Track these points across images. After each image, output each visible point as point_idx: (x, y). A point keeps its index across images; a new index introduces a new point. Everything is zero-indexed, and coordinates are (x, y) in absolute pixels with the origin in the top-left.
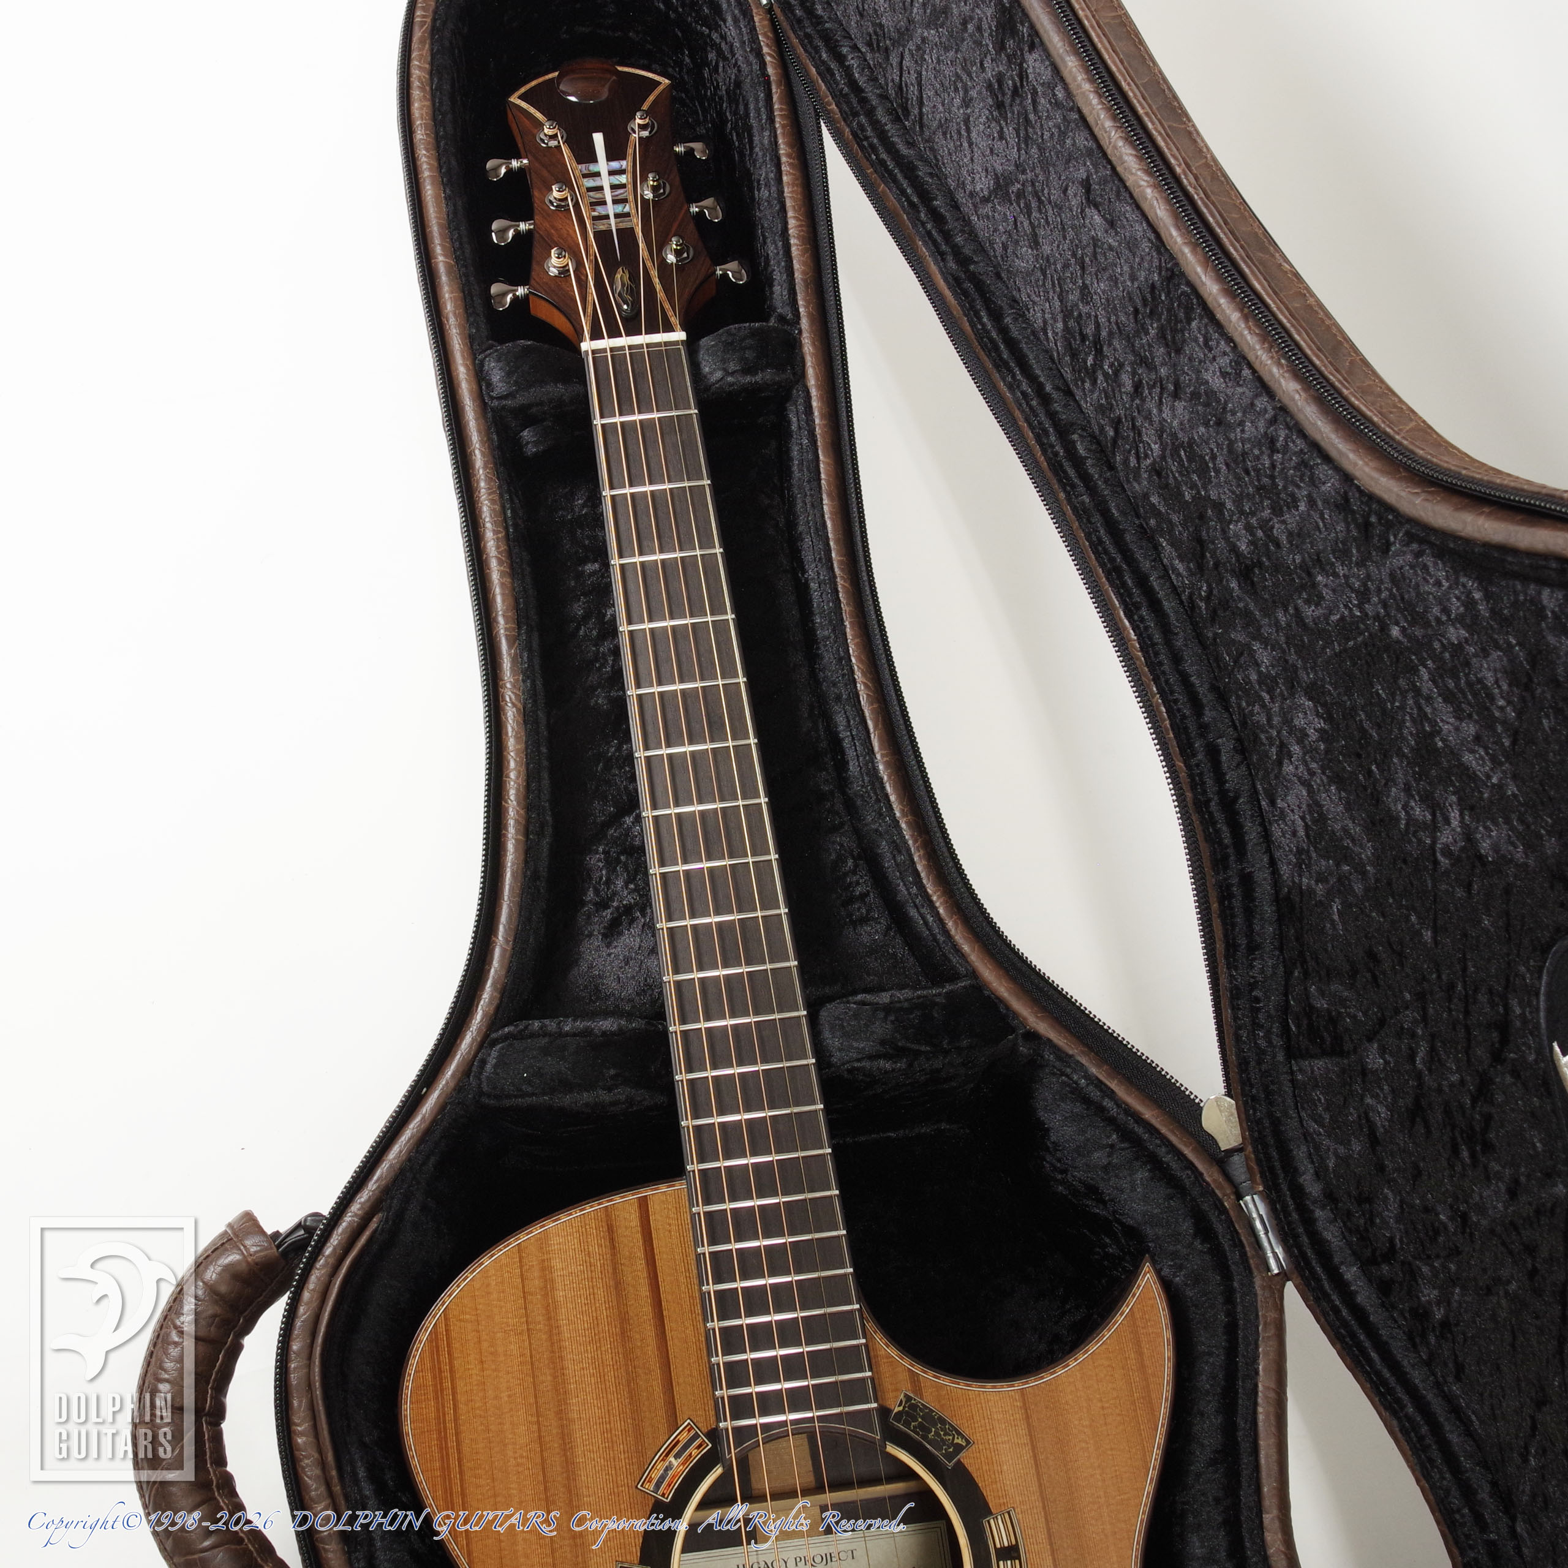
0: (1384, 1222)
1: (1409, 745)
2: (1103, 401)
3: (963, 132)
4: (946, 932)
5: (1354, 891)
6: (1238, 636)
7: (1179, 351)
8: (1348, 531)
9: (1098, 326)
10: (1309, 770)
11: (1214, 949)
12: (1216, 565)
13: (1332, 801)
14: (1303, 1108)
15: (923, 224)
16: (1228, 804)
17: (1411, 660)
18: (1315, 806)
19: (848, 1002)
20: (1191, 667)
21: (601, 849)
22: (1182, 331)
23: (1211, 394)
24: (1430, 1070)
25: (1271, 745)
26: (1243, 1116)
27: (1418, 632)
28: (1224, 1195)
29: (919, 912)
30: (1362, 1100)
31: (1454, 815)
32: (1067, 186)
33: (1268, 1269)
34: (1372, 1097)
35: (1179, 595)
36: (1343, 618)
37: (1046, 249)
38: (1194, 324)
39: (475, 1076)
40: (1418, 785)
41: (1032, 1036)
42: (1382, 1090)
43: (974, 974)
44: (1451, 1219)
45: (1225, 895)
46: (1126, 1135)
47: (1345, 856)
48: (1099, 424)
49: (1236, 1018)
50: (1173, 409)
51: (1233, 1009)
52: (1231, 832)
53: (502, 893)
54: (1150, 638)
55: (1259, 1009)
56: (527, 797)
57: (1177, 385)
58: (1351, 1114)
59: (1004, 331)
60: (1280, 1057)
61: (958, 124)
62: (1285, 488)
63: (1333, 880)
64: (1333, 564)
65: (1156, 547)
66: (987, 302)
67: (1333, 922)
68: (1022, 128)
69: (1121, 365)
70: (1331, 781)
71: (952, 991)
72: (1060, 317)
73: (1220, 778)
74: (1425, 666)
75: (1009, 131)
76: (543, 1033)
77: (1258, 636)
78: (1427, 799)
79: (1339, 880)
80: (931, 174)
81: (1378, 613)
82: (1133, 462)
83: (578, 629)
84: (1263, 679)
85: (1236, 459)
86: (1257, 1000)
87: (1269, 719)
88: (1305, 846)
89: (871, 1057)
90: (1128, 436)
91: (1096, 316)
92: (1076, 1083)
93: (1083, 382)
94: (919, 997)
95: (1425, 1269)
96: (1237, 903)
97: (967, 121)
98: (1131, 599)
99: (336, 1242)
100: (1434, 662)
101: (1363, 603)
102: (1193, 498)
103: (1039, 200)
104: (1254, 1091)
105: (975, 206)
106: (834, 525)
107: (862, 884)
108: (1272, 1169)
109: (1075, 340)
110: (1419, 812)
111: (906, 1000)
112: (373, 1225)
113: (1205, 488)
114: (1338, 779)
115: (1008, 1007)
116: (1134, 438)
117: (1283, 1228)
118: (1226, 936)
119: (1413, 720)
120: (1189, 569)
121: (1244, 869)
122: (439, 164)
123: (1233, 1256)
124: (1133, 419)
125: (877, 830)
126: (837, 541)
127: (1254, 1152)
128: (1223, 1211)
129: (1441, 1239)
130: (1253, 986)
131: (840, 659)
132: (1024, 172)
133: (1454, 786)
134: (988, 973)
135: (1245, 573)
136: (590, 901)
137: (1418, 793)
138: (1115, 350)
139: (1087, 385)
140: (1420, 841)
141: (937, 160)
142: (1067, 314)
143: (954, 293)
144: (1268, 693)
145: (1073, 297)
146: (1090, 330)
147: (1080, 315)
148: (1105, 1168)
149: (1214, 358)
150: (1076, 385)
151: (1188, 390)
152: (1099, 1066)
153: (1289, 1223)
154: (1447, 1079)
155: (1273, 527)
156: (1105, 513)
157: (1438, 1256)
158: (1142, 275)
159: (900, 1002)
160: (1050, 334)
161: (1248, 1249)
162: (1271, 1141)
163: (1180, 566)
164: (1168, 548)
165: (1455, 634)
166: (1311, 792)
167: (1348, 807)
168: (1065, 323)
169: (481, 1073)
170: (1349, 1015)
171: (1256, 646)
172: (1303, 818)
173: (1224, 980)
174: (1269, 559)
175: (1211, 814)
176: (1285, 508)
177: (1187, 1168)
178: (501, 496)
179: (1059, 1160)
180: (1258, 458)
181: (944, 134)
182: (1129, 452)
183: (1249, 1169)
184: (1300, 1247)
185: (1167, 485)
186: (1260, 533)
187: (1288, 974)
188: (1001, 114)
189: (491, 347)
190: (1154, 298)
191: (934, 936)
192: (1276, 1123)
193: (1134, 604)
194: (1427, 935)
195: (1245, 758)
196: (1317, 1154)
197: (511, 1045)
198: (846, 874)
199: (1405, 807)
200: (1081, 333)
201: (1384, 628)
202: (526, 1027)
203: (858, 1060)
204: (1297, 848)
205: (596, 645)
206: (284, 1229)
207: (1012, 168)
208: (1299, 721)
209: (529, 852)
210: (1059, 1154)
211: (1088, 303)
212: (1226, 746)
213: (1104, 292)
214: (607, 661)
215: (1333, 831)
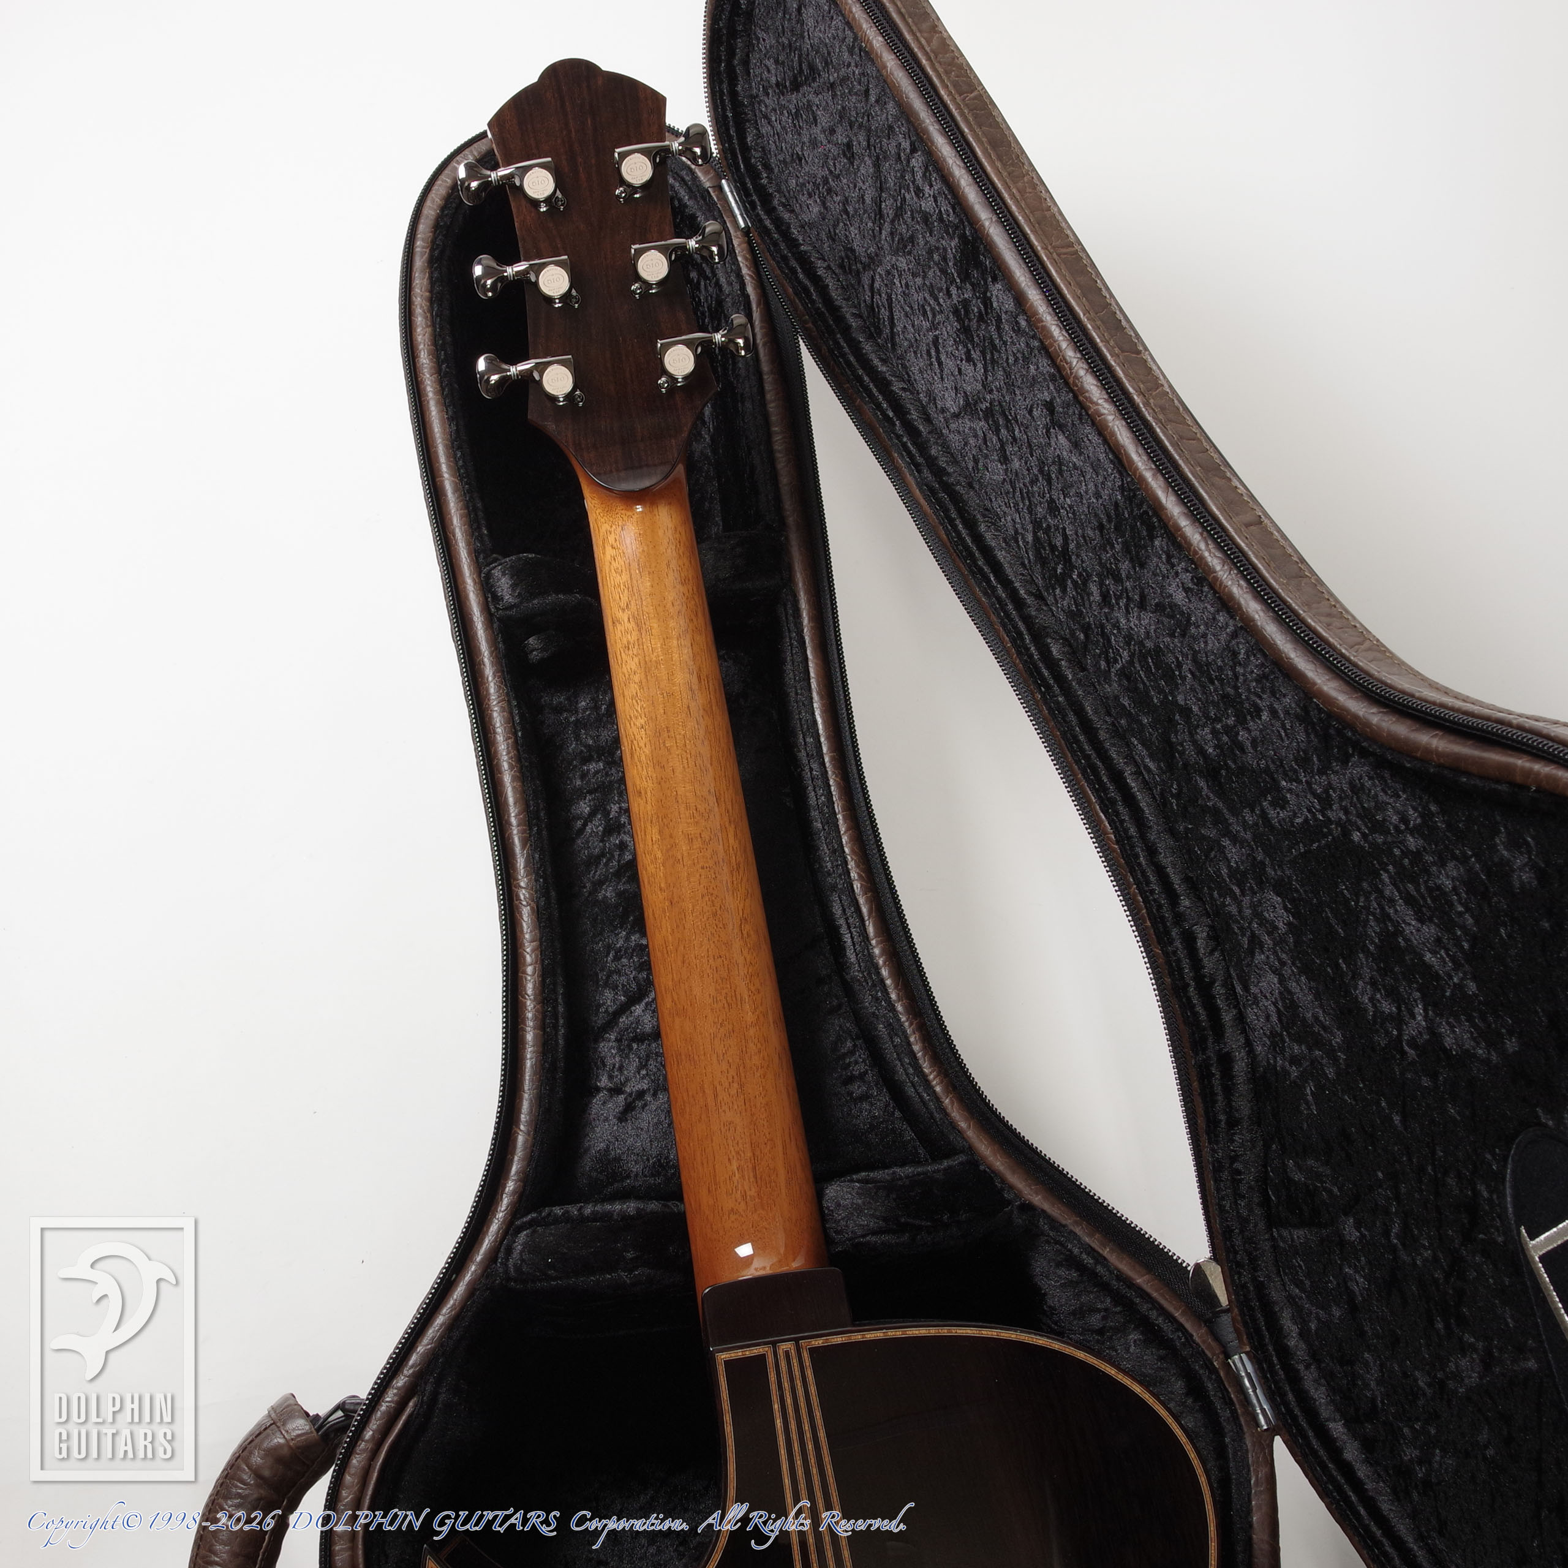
0: (1367, 1385)
1: (1373, 942)
2: (1074, 608)
3: (933, 353)
4: (943, 1111)
5: (1326, 1074)
6: (1210, 832)
7: (1142, 566)
8: (1309, 742)
9: (1065, 537)
10: (1280, 960)
11: (1196, 1123)
12: (1186, 765)
13: (1301, 990)
14: (1286, 1274)
15: (899, 437)
16: (1205, 988)
17: (1374, 865)
18: (1286, 993)
19: (852, 1181)
20: (1166, 859)
21: (613, 1037)
22: (1145, 547)
23: (1173, 606)
24: (1404, 1245)
25: (1243, 935)
26: (1229, 1281)
27: (1380, 839)
28: (1214, 1354)
29: (916, 1091)
30: (1341, 1269)
31: (1419, 1010)
32: (1032, 407)
33: (1257, 1424)
34: (1350, 1267)
35: (1150, 789)
36: (1306, 820)
37: (1016, 464)
38: (1157, 543)
39: (501, 1263)
40: (1383, 980)
41: (1028, 1208)
42: (1359, 1261)
43: (970, 1150)
44: (1429, 1385)
45: (1205, 1075)
46: (1118, 1299)
47: (1317, 1042)
48: (1070, 628)
49: (1218, 1190)
50: (1139, 618)
51: (1216, 1181)
52: (1207, 1015)
53: (523, 1085)
54: (1126, 830)
55: (1241, 1181)
56: (542, 991)
57: (1143, 597)
58: (1331, 1282)
59: (978, 539)
60: (1262, 1225)
61: (928, 345)
62: (1248, 698)
63: (1306, 1064)
64: (1295, 771)
65: (1128, 744)
66: (962, 512)
67: (1307, 1103)
68: (988, 351)
69: (1089, 576)
70: (1302, 971)
71: (950, 1167)
72: (1030, 527)
73: (1196, 964)
74: (1387, 871)
75: (976, 355)
76: (567, 1218)
77: (1227, 833)
78: (1392, 994)
79: (1312, 1063)
80: (903, 389)
81: (1340, 819)
82: (1103, 664)
83: (585, 825)
84: (1233, 873)
85: (1202, 669)
86: (1239, 1172)
87: (1240, 911)
88: (1278, 1030)
89: (874, 1233)
90: (1098, 641)
91: (1064, 529)
92: (1070, 1250)
93: (1054, 589)
94: (919, 1174)
95: (1406, 1430)
96: (1216, 1082)
97: (936, 340)
98: (1106, 794)
99: (375, 1427)
100: (1394, 867)
101: (1326, 809)
102: (1161, 702)
103: (1007, 420)
104: (1239, 1257)
105: (946, 420)
106: (824, 722)
107: (859, 1062)
108: (1258, 1331)
109: (1045, 550)
110: (1387, 1007)
111: (907, 1177)
112: (408, 1410)
113: (1172, 694)
114: (1306, 970)
115: (1003, 1181)
116: (1104, 643)
117: (1270, 1387)
118: (1207, 1113)
119: (1377, 920)
120: (1159, 768)
121: (1221, 1050)
122: (441, 386)
123: (1225, 1414)
124: (1102, 627)
125: (874, 1013)
126: (828, 738)
127: (1240, 1315)
128: (1213, 1371)
129: (1421, 1403)
130: (1234, 1159)
131: (834, 851)
132: (991, 392)
133: (1417, 982)
134: (985, 1149)
135: (1212, 773)
136: (605, 1088)
137: (1384, 986)
138: (1083, 562)
139: (1058, 591)
140: (1387, 1033)
141: (909, 376)
142: (1037, 524)
143: (929, 502)
144: (1239, 886)
145: (1040, 511)
146: (1058, 542)
147: (1049, 526)
148: (1101, 1332)
149: (1177, 574)
150: (1047, 590)
151: (1153, 602)
152: (1091, 1235)
153: (1276, 1383)
154: (1420, 1254)
155: (1237, 734)
156: (1080, 712)
157: (1418, 1419)
158: (1105, 494)
159: (901, 1178)
160: (1021, 543)
161: (1237, 1406)
162: (1255, 1304)
163: (1152, 765)
164: (1140, 747)
165: (1412, 842)
166: (1282, 980)
167: (1317, 996)
168: (1035, 533)
169: (507, 1260)
170: (1325, 1189)
171: (1226, 842)
172: (1275, 1004)
173: (1206, 1150)
174: (1235, 762)
175: (1189, 999)
176: (1249, 717)
177: (1177, 1330)
178: (509, 702)
179: (1056, 1324)
180: (1220, 669)
181: (915, 353)
182: (1100, 656)
183: (1237, 1330)
184: (1286, 1404)
185: (1136, 688)
186: (1225, 738)
187: (1267, 1147)
188: (967, 338)
189: (495, 560)
190: (1117, 515)
191: (931, 1114)
192: (1260, 1287)
193: (1109, 799)
194: (1397, 1119)
195: (1218, 944)
196: (1300, 1317)
197: (534, 1232)
198: (844, 1055)
199: (1371, 999)
200: (1050, 544)
201: (1346, 834)
202: (549, 1214)
203: (863, 1236)
204: (1271, 1032)
205: (602, 841)
206: (322, 1412)
207: (980, 387)
208: (1269, 915)
209: (546, 1045)
210: (1055, 1318)
211: (1055, 516)
212: (1202, 935)
213: (1071, 507)
214: (613, 856)
215: (1304, 1018)
